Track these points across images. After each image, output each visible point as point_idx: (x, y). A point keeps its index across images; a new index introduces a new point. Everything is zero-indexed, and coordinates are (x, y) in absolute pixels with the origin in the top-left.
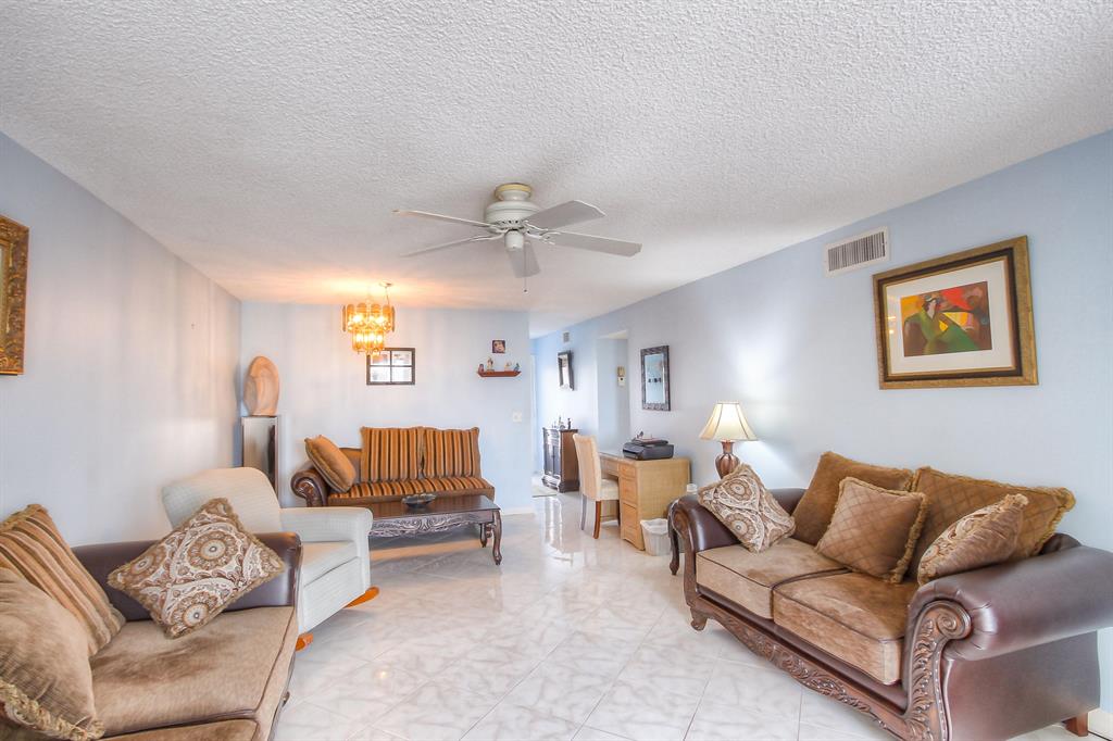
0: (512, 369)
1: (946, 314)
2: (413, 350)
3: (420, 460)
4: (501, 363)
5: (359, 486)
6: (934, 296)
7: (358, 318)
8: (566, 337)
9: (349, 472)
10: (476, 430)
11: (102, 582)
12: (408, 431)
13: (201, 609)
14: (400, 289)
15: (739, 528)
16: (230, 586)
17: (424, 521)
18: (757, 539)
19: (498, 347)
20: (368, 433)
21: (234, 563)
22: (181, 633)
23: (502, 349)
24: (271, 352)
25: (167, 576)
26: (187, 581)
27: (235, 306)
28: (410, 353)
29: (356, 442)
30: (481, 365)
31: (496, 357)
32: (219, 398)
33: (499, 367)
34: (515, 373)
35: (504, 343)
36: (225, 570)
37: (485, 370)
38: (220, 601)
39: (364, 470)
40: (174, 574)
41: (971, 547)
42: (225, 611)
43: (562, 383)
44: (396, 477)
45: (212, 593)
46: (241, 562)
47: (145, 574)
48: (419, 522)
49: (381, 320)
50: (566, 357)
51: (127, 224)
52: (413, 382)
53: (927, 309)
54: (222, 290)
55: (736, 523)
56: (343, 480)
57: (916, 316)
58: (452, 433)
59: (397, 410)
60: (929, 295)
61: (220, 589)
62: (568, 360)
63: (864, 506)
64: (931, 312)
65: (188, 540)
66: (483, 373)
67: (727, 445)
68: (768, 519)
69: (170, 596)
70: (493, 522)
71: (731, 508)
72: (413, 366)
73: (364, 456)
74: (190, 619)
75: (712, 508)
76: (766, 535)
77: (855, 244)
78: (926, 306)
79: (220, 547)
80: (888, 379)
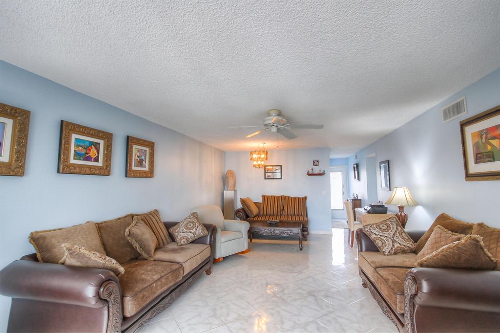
0: (322, 172)
1: (491, 141)
2: (281, 166)
3: (282, 208)
4: (317, 170)
5: (258, 215)
6: (484, 131)
7: (255, 156)
8: (356, 157)
9: (255, 210)
10: (306, 198)
11: (168, 230)
12: (278, 197)
13: (185, 240)
14: (269, 144)
15: (379, 243)
16: (193, 236)
17: (272, 230)
18: (386, 250)
19: (316, 163)
20: (264, 197)
21: (194, 230)
22: (180, 246)
23: (317, 164)
24: (233, 169)
25: (179, 231)
26: (183, 232)
27: (222, 154)
28: (280, 167)
29: (260, 200)
30: (308, 171)
31: (314, 167)
32: (216, 184)
33: (316, 172)
34: (323, 174)
35: (318, 161)
36: (192, 231)
37: (310, 173)
38: (190, 239)
39: (262, 211)
40: (181, 231)
41: (444, 257)
42: (191, 243)
43: (355, 178)
44: (273, 214)
45: (188, 237)
46: (196, 230)
47: (176, 229)
48: (271, 230)
49: (263, 156)
50: (355, 166)
51: (182, 135)
52: (281, 178)
53: (482, 139)
54: (215, 149)
55: (377, 241)
56: (252, 213)
57: (478, 142)
58: (295, 198)
59: (274, 189)
60: (482, 131)
61: (190, 236)
62: (357, 167)
63: (436, 239)
64: (484, 140)
65: (185, 222)
66: (309, 174)
67: (401, 208)
68: (396, 241)
69: (179, 236)
70: (298, 233)
71: (376, 234)
72: (281, 172)
73: (262, 206)
74: (182, 242)
75: (368, 233)
76: (392, 248)
77: (453, 106)
78: (481, 136)
79: (192, 225)
80: (469, 176)
